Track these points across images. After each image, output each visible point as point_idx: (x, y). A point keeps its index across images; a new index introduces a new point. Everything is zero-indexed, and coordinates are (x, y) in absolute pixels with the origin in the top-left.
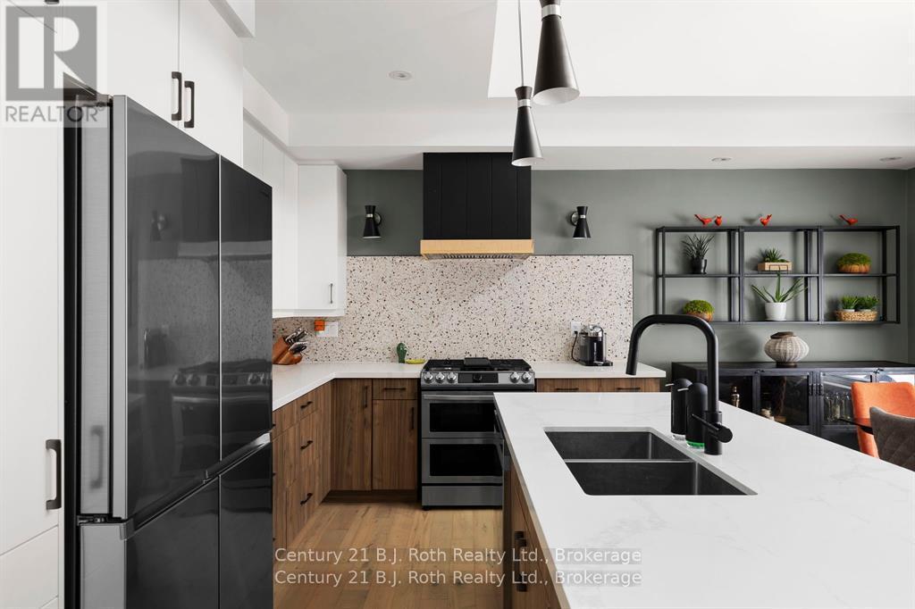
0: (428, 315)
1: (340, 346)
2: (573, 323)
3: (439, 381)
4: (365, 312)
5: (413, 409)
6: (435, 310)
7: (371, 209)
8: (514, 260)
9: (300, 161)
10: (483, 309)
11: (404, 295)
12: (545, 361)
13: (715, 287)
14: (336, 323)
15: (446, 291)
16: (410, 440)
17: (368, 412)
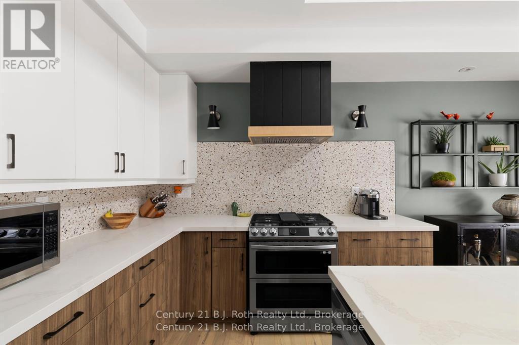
0: (253, 183)
1: (193, 204)
2: (353, 187)
3: (263, 234)
4: (210, 180)
5: (243, 254)
6: (258, 179)
7: (213, 108)
8: (312, 144)
9: (161, 71)
10: (291, 178)
11: (236, 169)
12: (334, 214)
13: (452, 163)
14: (190, 188)
15: (266, 166)
16: (241, 279)
17: (208, 256)
